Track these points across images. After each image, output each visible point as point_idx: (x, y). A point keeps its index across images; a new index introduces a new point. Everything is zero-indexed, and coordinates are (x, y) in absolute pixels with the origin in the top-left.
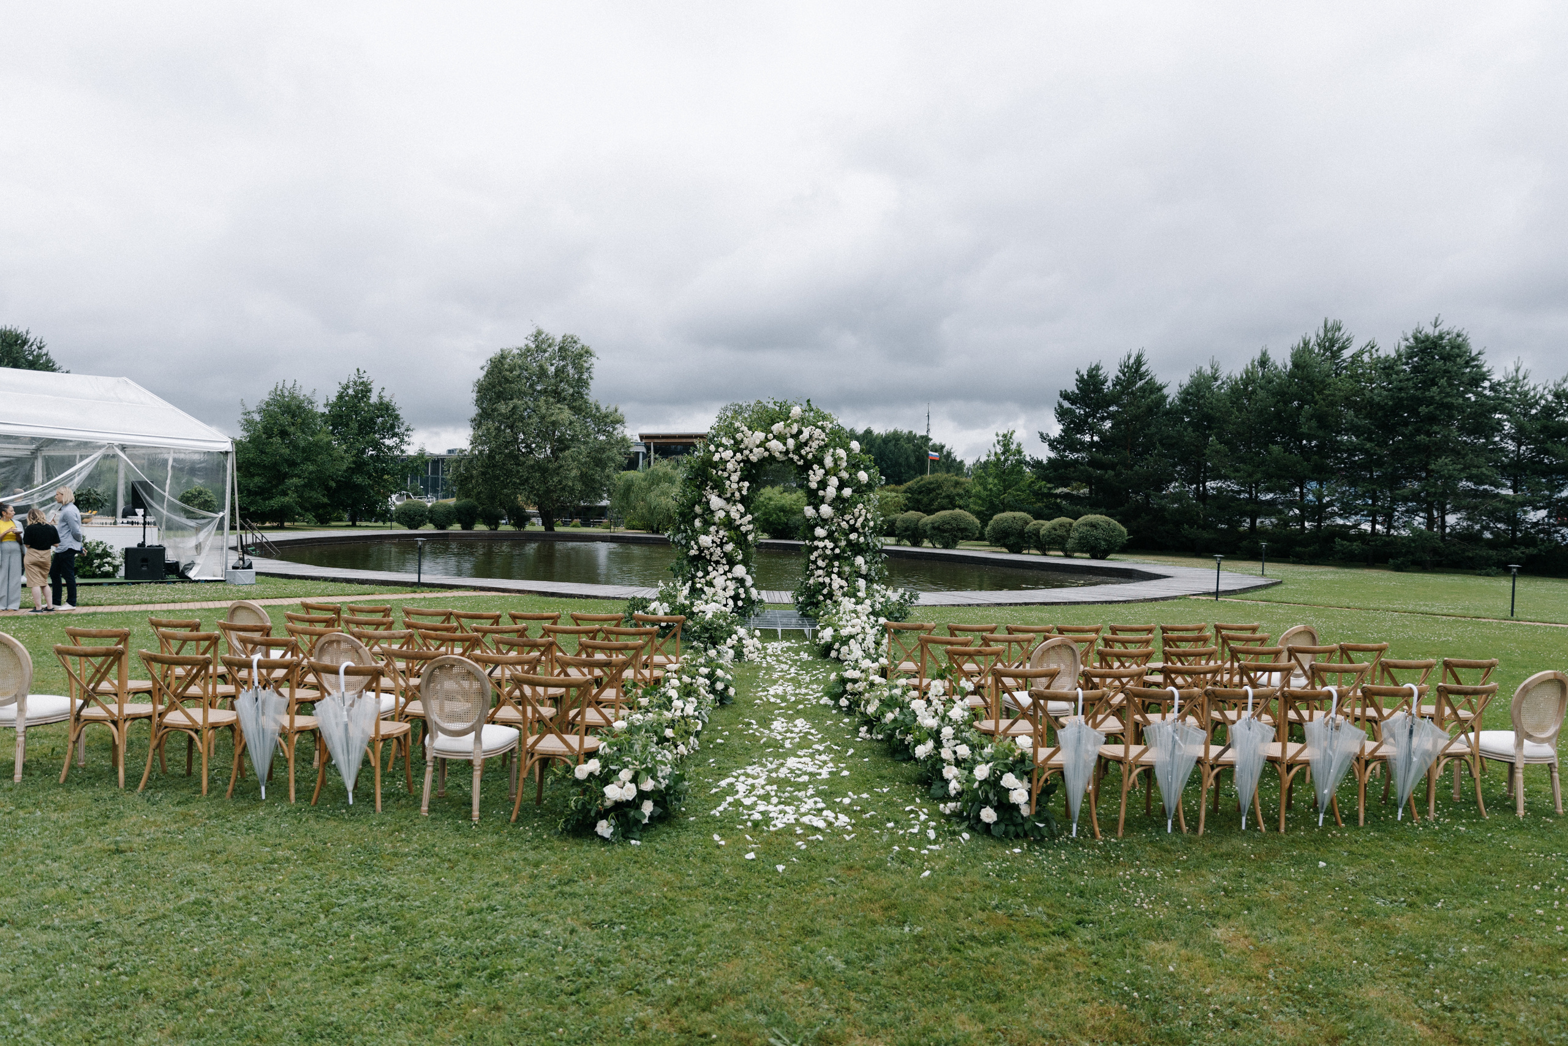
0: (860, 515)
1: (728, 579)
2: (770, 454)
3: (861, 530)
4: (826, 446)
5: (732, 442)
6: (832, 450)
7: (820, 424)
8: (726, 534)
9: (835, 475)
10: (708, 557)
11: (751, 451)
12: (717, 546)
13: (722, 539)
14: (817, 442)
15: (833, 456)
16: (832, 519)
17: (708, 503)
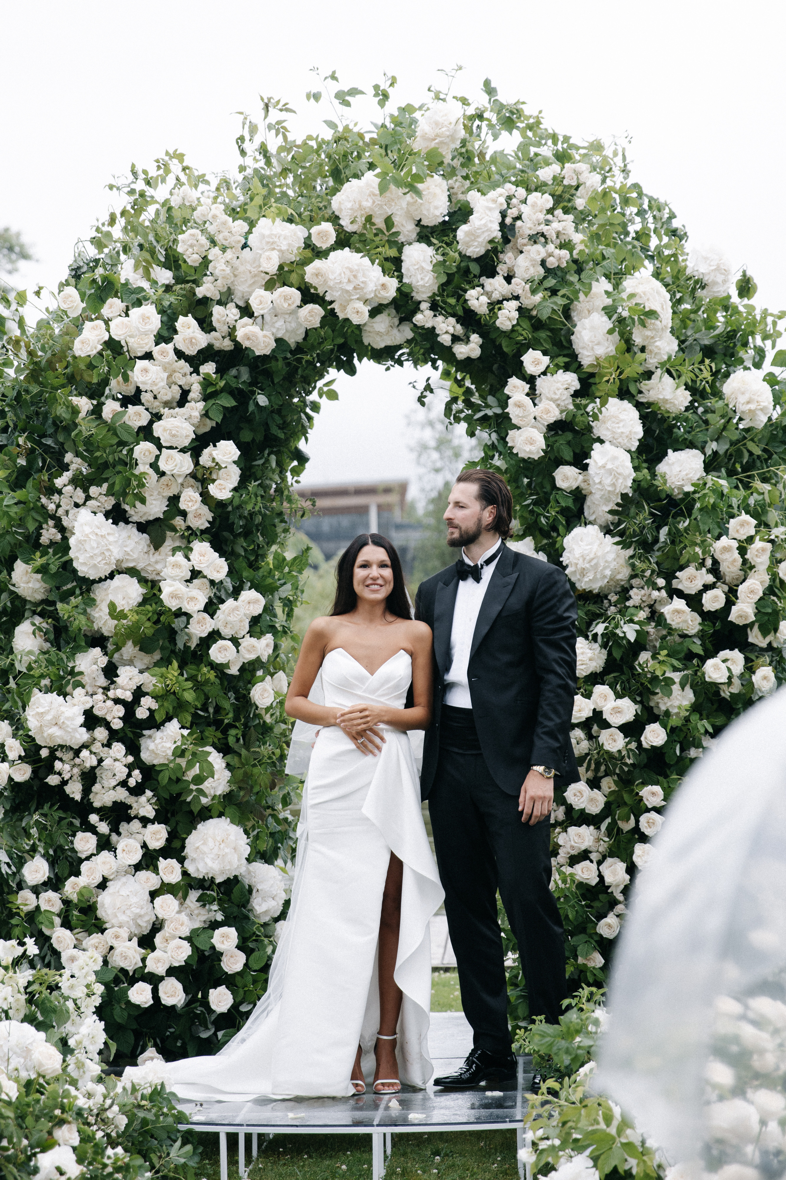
0: (747, 567)
1: (165, 889)
2: (330, 317)
3: (755, 637)
4: (578, 266)
5: (165, 276)
6: (602, 286)
7: (546, 174)
8: (149, 681)
9: (624, 394)
10: (75, 791)
11: (246, 311)
12: (114, 736)
13: (130, 707)
14: (537, 252)
15: (609, 311)
16: (624, 593)
17: (63, 547)
